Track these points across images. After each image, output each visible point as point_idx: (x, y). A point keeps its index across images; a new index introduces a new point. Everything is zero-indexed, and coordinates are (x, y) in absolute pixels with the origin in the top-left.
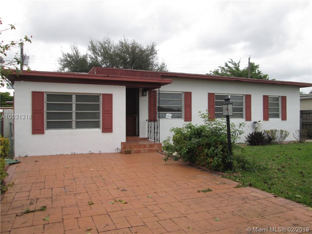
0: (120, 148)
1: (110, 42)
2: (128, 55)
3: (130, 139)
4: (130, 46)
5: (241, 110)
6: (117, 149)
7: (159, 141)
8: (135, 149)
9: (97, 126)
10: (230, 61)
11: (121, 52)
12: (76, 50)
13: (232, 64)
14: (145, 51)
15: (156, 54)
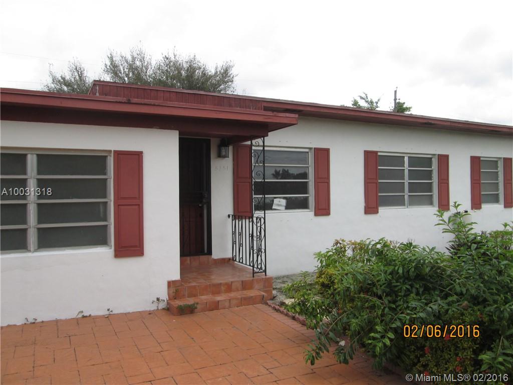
0: (164, 296)
1: (143, 58)
2: (180, 83)
3: (189, 262)
4: (185, 66)
5: (429, 187)
6: (155, 300)
7: (265, 271)
8: (203, 297)
9: (102, 241)
10: (364, 96)
11: (167, 78)
12: (80, 71)
13: (366, 101)
14: (211, 77)
15: (232, 81)
